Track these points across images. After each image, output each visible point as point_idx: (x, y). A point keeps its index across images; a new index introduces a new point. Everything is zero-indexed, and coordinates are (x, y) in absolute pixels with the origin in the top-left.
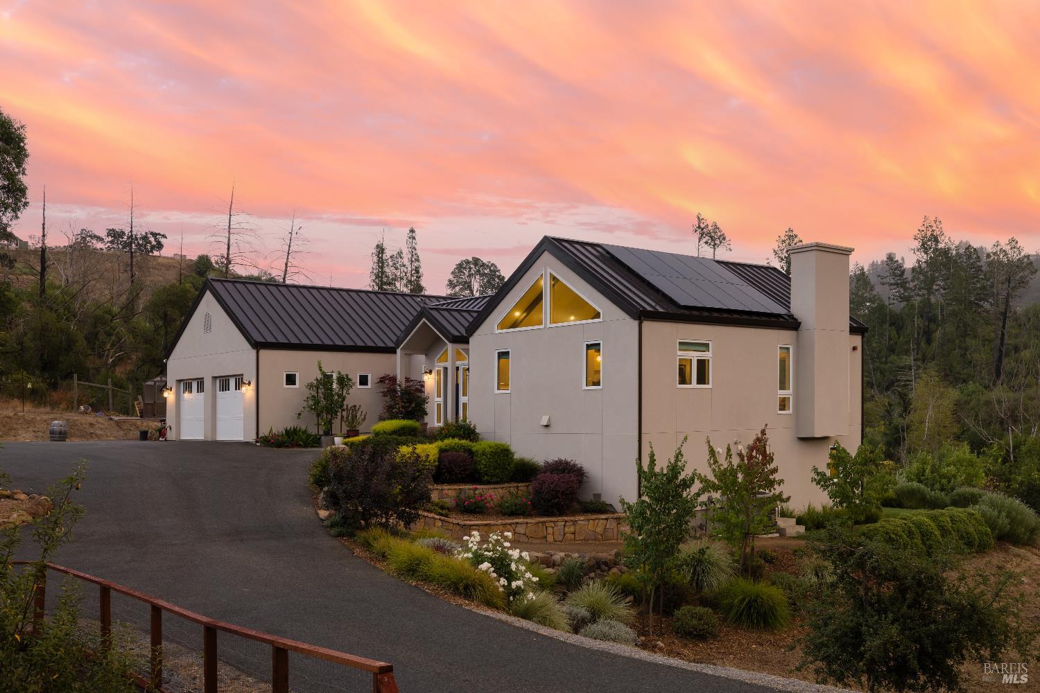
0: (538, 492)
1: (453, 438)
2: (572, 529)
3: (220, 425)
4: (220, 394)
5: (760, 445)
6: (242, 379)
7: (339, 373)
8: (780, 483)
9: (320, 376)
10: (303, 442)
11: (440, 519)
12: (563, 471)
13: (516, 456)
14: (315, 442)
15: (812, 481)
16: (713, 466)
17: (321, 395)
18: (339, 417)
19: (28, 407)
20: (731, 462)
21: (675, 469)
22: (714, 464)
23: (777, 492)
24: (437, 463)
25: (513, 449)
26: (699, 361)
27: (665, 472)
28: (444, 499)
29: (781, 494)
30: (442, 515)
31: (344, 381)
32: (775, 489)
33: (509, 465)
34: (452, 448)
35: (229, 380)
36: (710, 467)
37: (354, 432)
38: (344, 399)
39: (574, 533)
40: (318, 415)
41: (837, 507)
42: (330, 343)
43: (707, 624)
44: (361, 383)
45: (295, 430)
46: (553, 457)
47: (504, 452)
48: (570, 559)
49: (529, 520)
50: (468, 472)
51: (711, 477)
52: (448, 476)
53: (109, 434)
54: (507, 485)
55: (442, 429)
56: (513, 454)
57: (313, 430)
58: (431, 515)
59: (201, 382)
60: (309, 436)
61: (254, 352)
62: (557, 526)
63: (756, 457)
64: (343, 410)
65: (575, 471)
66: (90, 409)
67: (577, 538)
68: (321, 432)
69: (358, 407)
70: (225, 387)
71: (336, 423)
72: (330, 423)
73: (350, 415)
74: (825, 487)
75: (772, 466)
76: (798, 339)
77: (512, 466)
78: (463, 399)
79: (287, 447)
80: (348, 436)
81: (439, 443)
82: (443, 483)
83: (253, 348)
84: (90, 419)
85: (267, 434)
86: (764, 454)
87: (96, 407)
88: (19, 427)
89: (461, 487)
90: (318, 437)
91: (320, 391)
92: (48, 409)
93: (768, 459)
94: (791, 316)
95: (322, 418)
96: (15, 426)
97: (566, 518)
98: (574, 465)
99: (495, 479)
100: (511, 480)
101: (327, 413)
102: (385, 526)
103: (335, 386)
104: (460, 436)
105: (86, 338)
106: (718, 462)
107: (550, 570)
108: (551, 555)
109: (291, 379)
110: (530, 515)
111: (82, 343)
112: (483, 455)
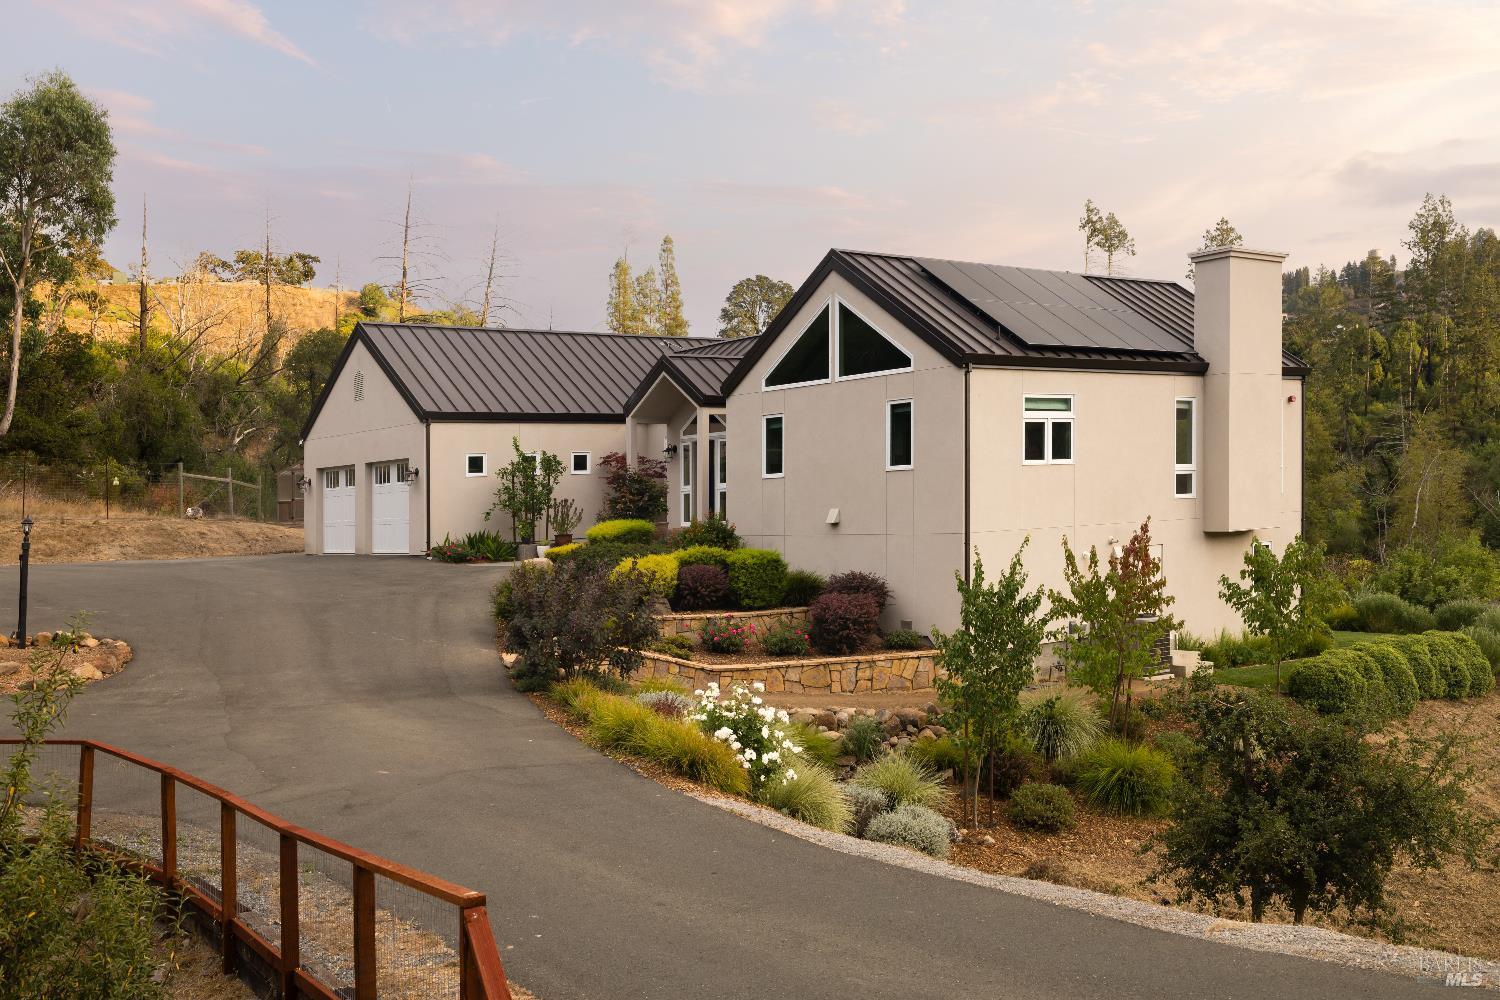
0: (819, 621)
1: (701, 544)
2: (868, 673)
3: (377, 529)
4: (376, 487)
5: (1138, 548)
6: (407, 465)
7: (544, 453)
8: (1170, 600)
9: (516, 459)
10: (493, 555)
11: (676, 663)
12: (856, 589)
13: (792, 569)
14: (510, 552)
15: (1220, 597)
16: (1072, 579)
17: (518, 486)
18: (544, 517)
19: (116, 512)
20: (1096, 573)
21: (1011, 586)
22: (1073, 575)
23: (1165, 615)
24: (675, 582)
25: (785, 559)
26: (1055, 425)
27: (996, 590)
28: (684, 634)
29: (1170, 618)
30: (680, 657)
31: (551, 465)
32: (1161, 611)
33: (780, 581)
34: (699, 560)
35: (389, 468)
36: (1068, 580)
37: (563, 538)
38: (550, 491)
39: (871, 680)
40: (514, 515)
41: (1256, 635)
42: (532, 411)
43: (1059, 810)
44: (577, 467)
45: (482, 536)
46: (843, 570)
47: (775, 564)
48: (861, 717)
49: (805, 662)
50: (720, 594)
51: (1068, 595)
52: (692, 600)
53: (225, 548)
54: (776, 611)
55: (686, 531)
56: (785, 567)
57: (507, 537)
58: (663, 657)
59: (350, 471)
60: (500, 545)
61: (423, 427)
62: (845, 668)
63: (1133, 565)
64: (549, 507)
65: (875, 589)
66: (201, 511)
67: (877, 685)
68: (519, 540)
69: (570, 501)
70: (384, 478)
71: (541, 525)
72: (532, 525)
73: (560, 514)
74: (1239, 605)
75: (1157, 578)
76: (1204, 388)
77: (784, 583)
78: (719, 487)
79: (470, 561)
80: (557, 544)
81: (681, 553)
82: (685, 609)
83: (421, 421)
84: (201, 526)
85: (441, 544)
86: (1147, 561)
87: (209, 509)
88: (100, 540)
89: (709, 616)
90: (514, 546)
91: (516, 480)
92: (144, 513)
93: (1152, 566)
94: (1196, 356)
95: (520, 521)
96: (95, 539)
97: (860, 658)
98: (874, 581)
99: (759, 603)
100: (782, 604)
101: (527, 511)
102: (594, 676)
103: (538, 472)
104: (712, 541)
105: (202, 409)
106: (1077, 572)
107: (834, 734)
108: (835, 713)
109: (476, 464)
110: (808, 655)
111: (195, 416)
112: (742, 568)
